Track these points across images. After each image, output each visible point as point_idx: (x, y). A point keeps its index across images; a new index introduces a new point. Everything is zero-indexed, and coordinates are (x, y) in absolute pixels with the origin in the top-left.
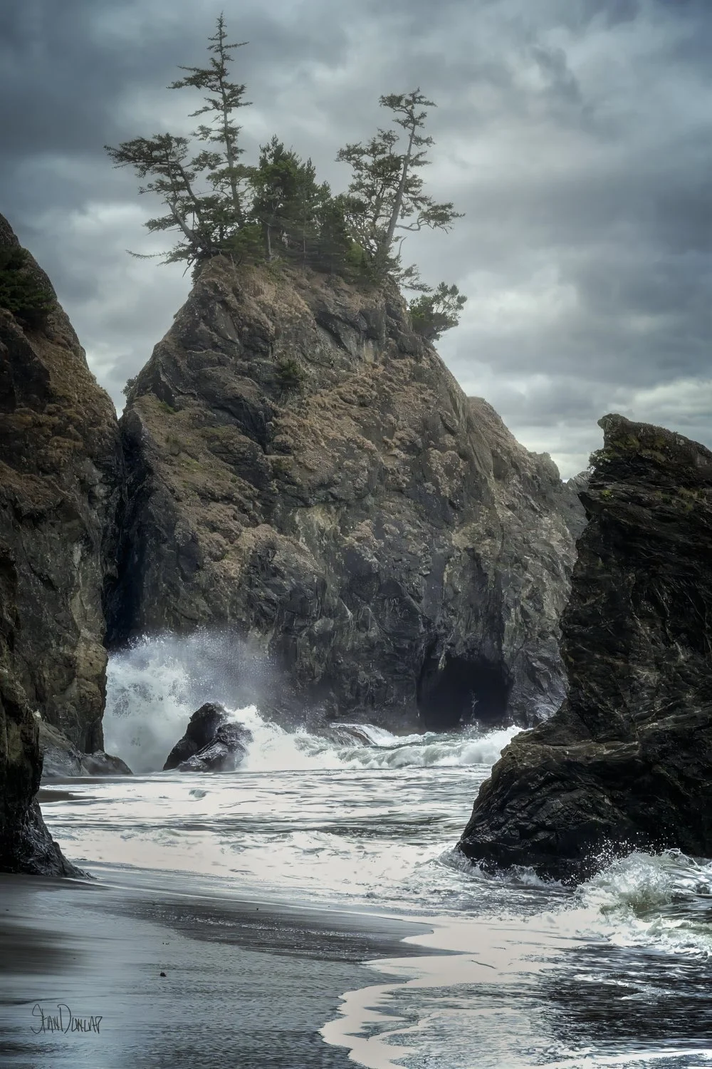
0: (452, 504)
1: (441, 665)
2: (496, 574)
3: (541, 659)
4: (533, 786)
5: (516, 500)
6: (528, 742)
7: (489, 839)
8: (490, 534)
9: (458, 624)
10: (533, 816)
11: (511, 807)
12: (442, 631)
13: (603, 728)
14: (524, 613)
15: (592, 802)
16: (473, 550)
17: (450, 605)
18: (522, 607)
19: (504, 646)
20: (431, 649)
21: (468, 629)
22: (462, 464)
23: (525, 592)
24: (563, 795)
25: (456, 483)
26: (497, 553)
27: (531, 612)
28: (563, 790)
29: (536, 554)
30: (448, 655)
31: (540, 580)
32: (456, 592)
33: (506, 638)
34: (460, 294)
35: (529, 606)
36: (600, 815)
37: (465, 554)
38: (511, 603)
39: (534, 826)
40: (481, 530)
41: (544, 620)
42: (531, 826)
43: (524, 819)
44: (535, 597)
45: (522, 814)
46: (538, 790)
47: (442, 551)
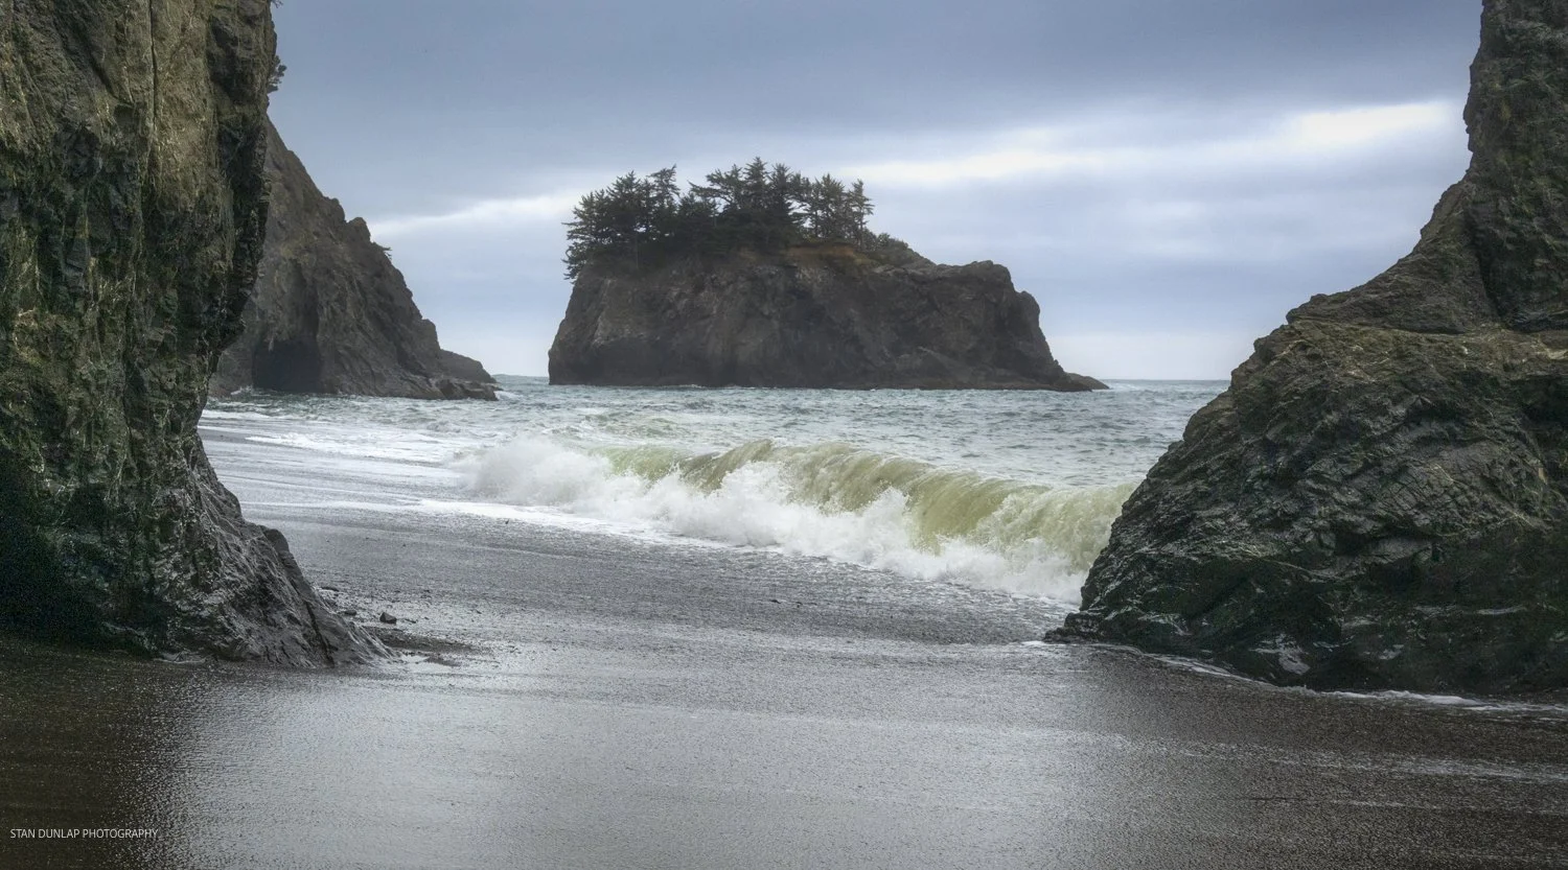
0: (280, 225)
1: (270, 347)
2: (314, 281)
3: (346, 348)
4: (1377, 426)
5: (319, 230)
6: (1348, 319)
7: (1255, 550)
8: (308, 250)
9: (284, 317)
10: (1372, 499)
11: (1317, 477)
12: (272, 321)
13: (1536, 296)
14: (333, 312)
15: (1516, 475)
16: (295, 260)
17: (279, 302)
18: (332, 307)
19: (318, 336)
20: (263, 335)
21: (291, 321)
22: (287, 195)
23: (334, 297)
24: (1445, 454)
25: (283, 208)
26: (314, 265)
27: (338, 311)
28: (1446, 442)
29: (338, 269)
30: (276, 341)
31: (343, 289)
32: (283, 292)
33: (320, 330)
34: (281, 64)
35: (336, 306)
36: (1526, 507)
37: (289, 264)
38: (324, 303)
39: (1379, 525)
40: (303, 247)
41: (347, 318)
42: (1369, 526)
43: (1353, 507)
44: (341, 300)
45: (1343, 493)
46: (1386, 438)
47: (272, 259)
